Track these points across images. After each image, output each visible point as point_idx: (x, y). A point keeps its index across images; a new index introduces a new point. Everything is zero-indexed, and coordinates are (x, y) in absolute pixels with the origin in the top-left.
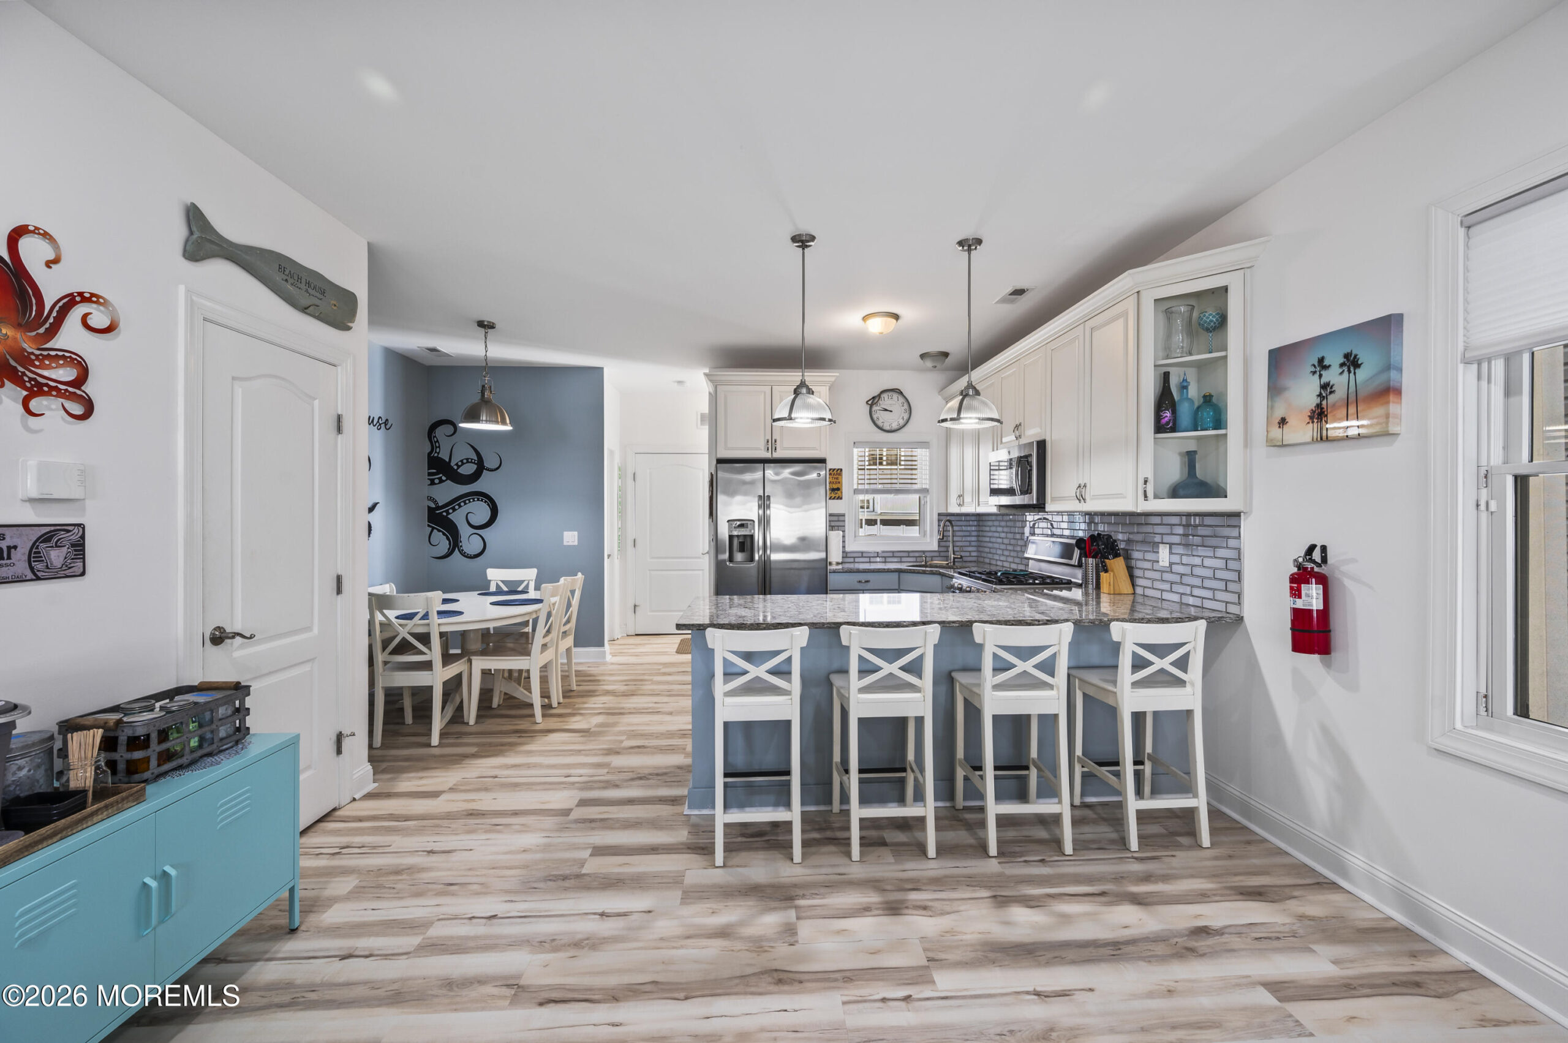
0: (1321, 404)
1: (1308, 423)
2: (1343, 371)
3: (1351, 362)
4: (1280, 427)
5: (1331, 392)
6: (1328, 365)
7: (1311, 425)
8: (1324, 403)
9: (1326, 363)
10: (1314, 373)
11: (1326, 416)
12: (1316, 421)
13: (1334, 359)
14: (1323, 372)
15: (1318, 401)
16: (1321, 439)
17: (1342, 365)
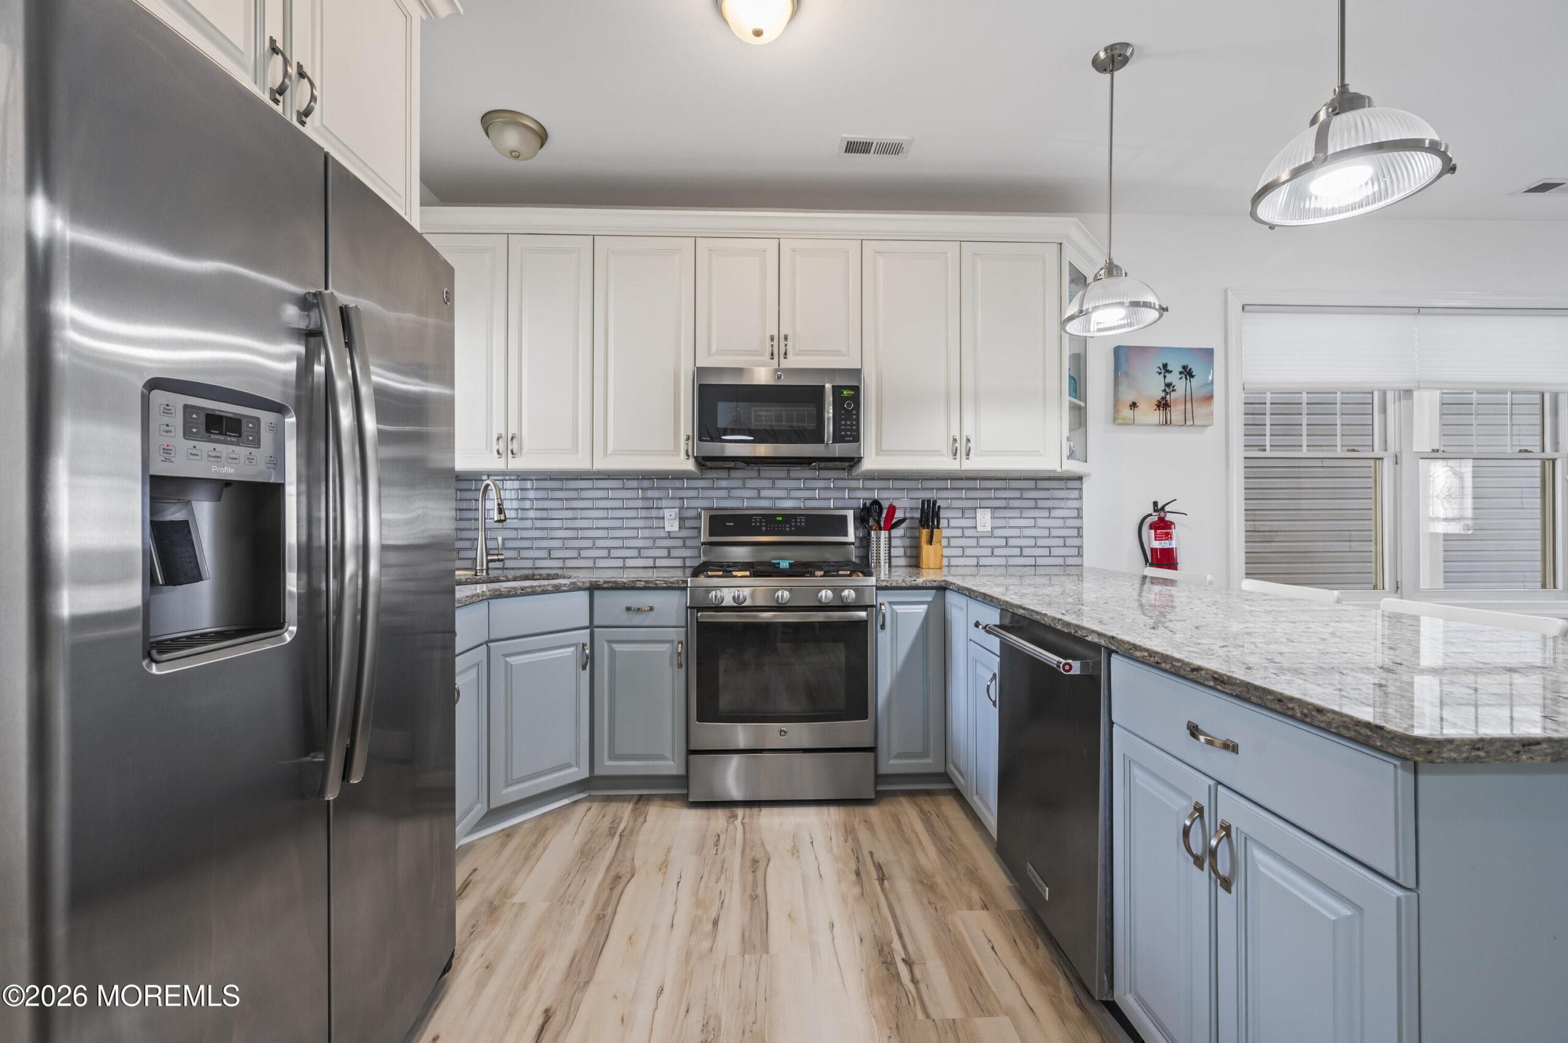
0: (1166, 398)
1: (1156, 410)
2: (1182, 377)
3: (1187, 373)
4: (1131, 409)
5: (1173, 391)
6: (1170, 370)
7: (1158, 411)
8: (1168, 397)
9: (1169, 368)
10: (1160, 373)
11: (1170, 406)
12: (1161, 409)
13: (1175, 367)
14: (1167, 374)
15: (1163, 394)
16: (1166, 423)
17: (1181, 373)
